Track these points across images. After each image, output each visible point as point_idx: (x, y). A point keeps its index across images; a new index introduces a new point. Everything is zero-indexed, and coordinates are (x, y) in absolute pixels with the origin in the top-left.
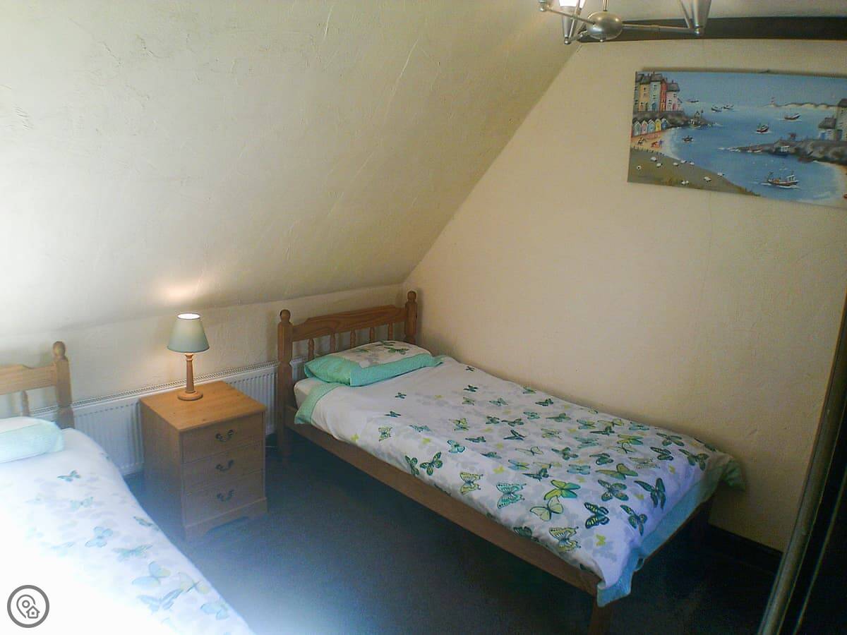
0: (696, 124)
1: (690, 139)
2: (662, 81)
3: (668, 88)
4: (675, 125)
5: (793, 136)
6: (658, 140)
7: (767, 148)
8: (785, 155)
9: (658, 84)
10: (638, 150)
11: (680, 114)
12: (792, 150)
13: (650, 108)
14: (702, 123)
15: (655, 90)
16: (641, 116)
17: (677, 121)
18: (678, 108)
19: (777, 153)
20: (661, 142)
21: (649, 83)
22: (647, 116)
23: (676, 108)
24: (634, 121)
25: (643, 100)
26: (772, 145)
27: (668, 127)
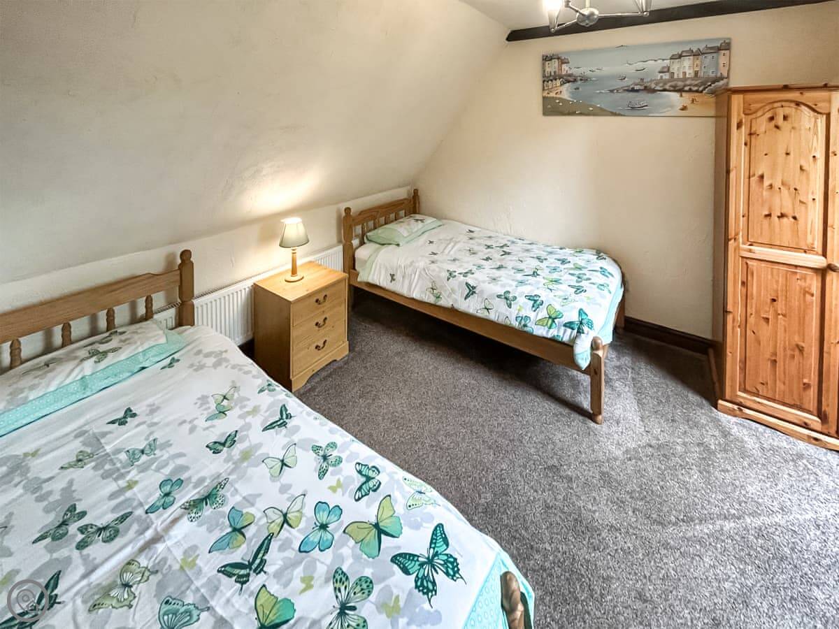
0: (581, 80)
1: (578, 89)
2: (558, 58)
3: (563, 62)
4: (569, 82)
5: (642, 80)
6: (559, 91)
7: (626, 88)
8: (637, 91)
9: (556, 60)
10: (547, 97)
11: (570, 75)
12: (642, 88)
13: (553, 74)
14: (585, 79)
15: (555, 63)
16: (547, 79)
17: (569, 79)
18: (569, 72)
19: (633, 90)
20: (561, 92)
21: (551, 60)
22: (551, 78)
23: (568, 72)
24: (544, 81)
25: (548, 70)
26: (629, 86)
27: (564, 83)
